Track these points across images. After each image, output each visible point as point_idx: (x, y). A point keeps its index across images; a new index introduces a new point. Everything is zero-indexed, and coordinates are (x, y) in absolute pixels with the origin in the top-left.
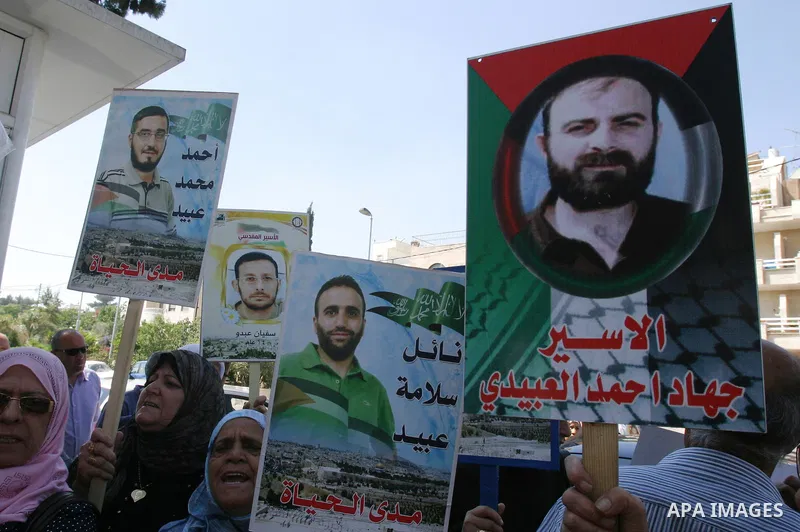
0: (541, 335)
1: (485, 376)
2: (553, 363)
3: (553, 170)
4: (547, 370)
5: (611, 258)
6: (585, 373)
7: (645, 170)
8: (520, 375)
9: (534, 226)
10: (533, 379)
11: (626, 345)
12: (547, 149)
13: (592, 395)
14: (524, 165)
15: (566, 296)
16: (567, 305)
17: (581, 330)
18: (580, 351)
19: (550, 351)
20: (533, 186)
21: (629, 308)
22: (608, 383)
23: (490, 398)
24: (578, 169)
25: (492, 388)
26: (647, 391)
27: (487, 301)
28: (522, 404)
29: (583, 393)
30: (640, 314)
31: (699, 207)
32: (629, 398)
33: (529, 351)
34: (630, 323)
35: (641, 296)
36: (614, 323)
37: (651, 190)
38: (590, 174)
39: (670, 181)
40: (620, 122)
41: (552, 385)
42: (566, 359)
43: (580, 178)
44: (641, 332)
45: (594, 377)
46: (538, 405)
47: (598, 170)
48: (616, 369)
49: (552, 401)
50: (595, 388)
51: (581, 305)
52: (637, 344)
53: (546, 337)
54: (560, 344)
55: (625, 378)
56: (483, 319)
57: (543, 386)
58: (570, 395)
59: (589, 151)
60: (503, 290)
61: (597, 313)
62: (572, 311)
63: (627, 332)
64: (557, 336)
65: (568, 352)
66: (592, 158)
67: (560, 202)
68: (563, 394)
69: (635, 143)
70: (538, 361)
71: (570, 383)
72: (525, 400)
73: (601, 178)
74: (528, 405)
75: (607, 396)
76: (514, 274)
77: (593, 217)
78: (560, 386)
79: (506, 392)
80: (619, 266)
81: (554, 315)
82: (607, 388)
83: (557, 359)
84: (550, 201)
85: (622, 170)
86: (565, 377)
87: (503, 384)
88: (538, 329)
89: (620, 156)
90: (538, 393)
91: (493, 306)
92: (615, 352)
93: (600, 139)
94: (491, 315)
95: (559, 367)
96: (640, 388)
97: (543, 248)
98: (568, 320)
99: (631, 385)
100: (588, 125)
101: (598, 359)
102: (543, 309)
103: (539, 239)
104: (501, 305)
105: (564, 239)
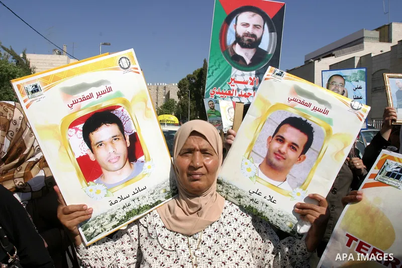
0: (228, 79)
1: (212, 88)
2: (230, 86)
3: (236, 34)
4: (229, 88)
5: (248, 62)
6: (238, 90)
7: (259, 41)
8: (221, 89)
9: (229, 50)
10: (225, 90)
11: (249, 84)
12: (235, 29)
13: (239, 95)
14: (229, 31)
15: (236, 70)
16: (236, 72)
17: (239, 79)
18: (238, 84)
19: (230, 83)
20: (230, 39)
21: (251, 75)
22: (244, 93)
23: (213, 94)
24: (243, 36)
25: (213, 92)
26: (252, 95)
27: (214, 68)
28: (221, 96)
29: (237, 95)
30: (253, 76)
31: (270, 53)
32: (248, 97)
33: (225, 83)
34: (250, 79)
35: (254, 72)
36: (247, 78)
37: (260, 46)
38: (246, 38)
39: (264, 45)
40: (255, 26)
41: (230, 92)
42: (234, 86)
43: (243, 39)
44: (253, 81)
45: (240, 91)
46: (225, 97)
47: (248, 38)
48: (246, 89)
49: (229, 96)
50: (240, 94)
51: (239, 72)
52: (252, 84)
53: (229, 80)
54: (233, 82)
55: (248, 92)
56: (212, 73)
57: (227, 92)
58: (234, 95)
59: (247, 32)
60: (219, 65)
61: (243, 75)
62: (237, 74)
63: (249, 81)
64: (232, 80)
65: (235, 84)
66: (247, 34)
67: (237, 44)
68: (232, 94)
69: (258, 33)
70: (227, 86)
71: (234, 92)
72: (222, 95)
73: (249, 40)
74: (223, 97)
75: (243, 96)
76: (222, 62)
77: (245, 50)
78: (232, 93)
79: (217, 93)
80: (250, 64)
81: (232, 74)
82: (243, 94)
83: (232, 85)
84: (235, 43)
85: (254, 39)
86: (233, 90)
87: (217, 91)
88: (228, 77)
89: (254, 36)
90: (226, 94)
91: (216, 69)
92: (246, 85)
93: (250, 30)
94: (215, 72)
95: (232, 88)
96: (251, 94)
97: (231, 56)
98: (236, 76)
99: (249, 93)
100: (247, 25)
101: (242, 87)
102: (229, 72)
103: (230, 53)
104: (218, 69)
105: (237, 55)
